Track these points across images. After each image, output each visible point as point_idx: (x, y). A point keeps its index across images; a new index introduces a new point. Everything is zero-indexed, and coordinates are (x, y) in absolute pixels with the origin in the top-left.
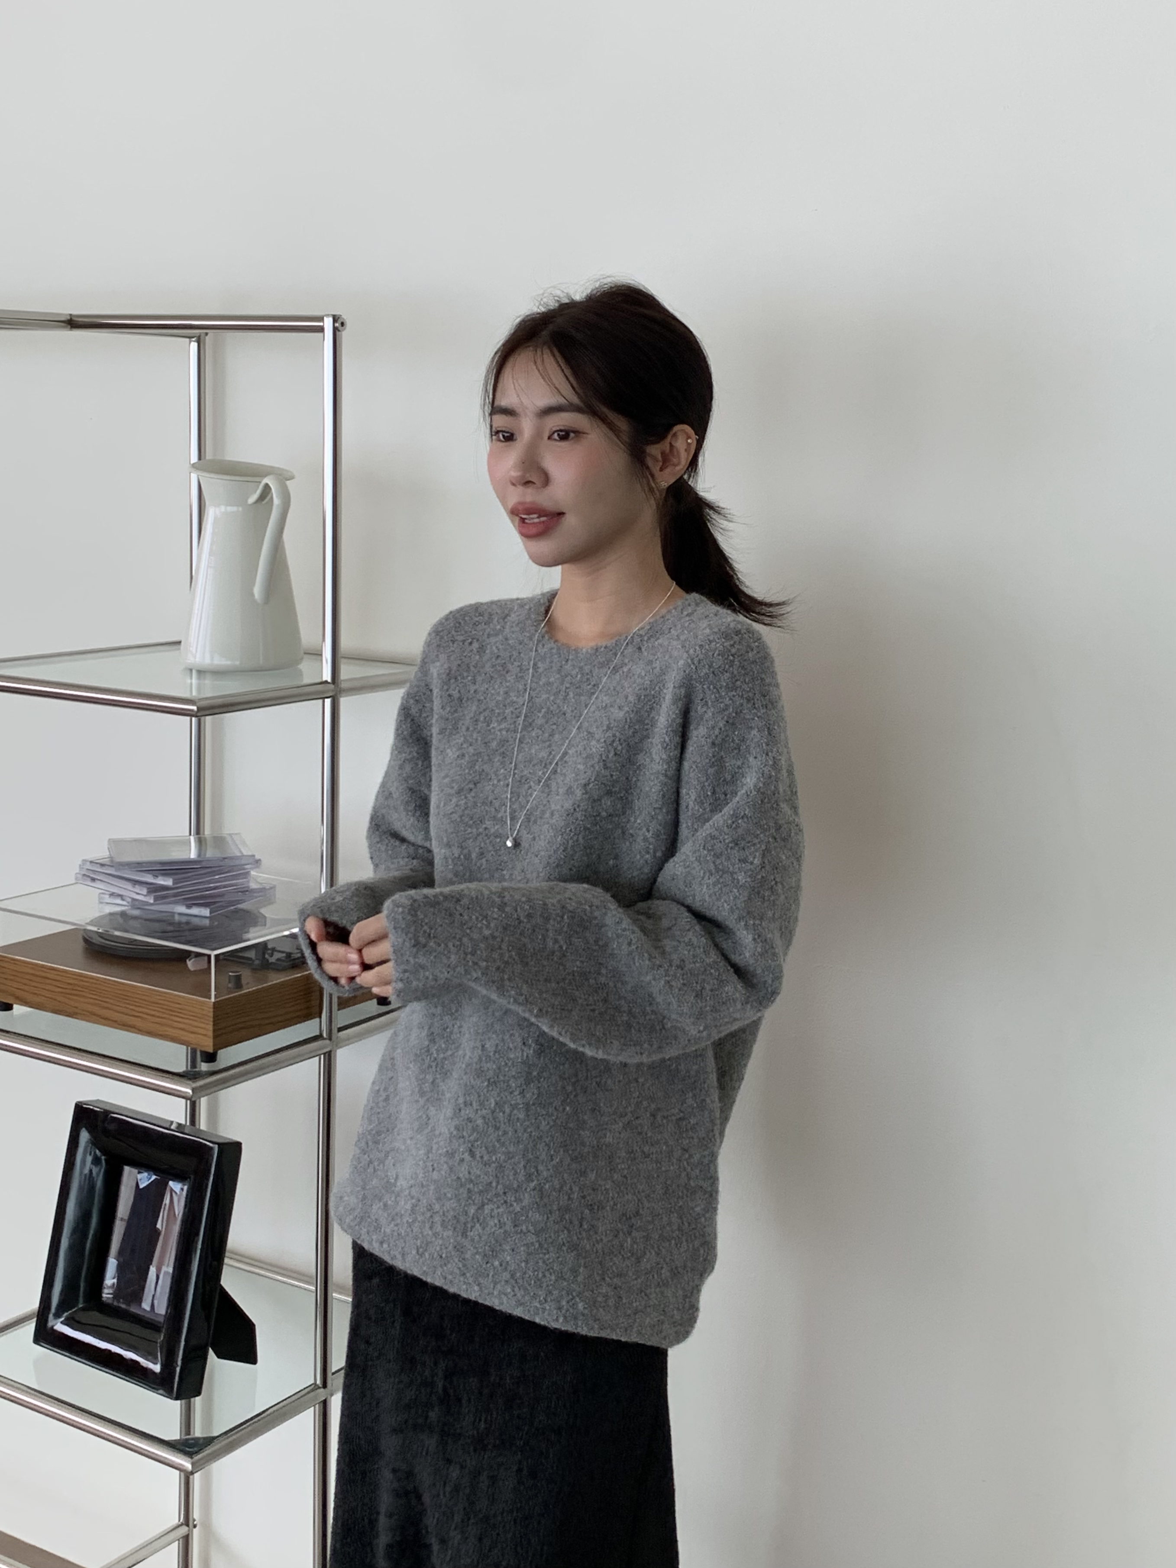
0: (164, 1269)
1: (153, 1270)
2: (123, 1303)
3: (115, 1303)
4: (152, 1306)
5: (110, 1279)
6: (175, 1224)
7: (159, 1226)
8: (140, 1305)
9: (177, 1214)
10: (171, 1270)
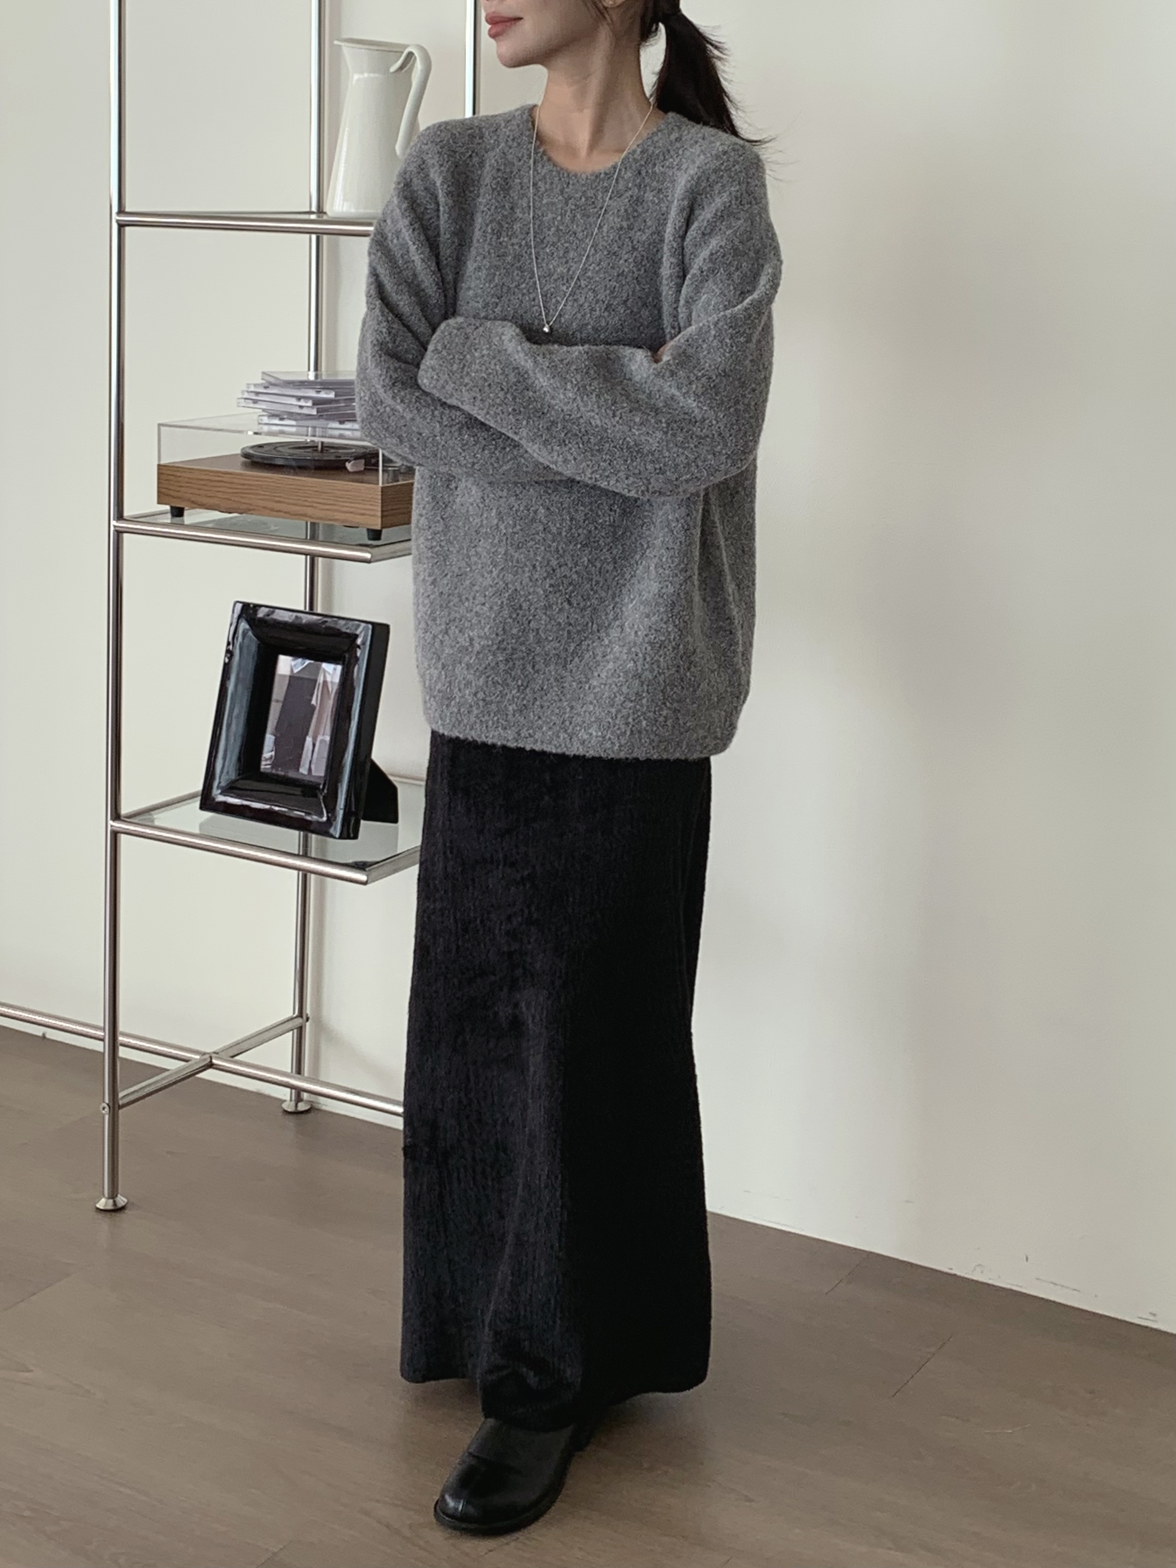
0: (320, 738)
1: (309, 740)
2: (281, 771)
3: (274, 771)
4: (310, 770)
5: (268, 752)
6: (329, 698)
7: (313, 702)
8: (298, 769)
9: (330, 689)
10: (328, 738)
